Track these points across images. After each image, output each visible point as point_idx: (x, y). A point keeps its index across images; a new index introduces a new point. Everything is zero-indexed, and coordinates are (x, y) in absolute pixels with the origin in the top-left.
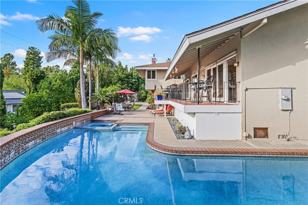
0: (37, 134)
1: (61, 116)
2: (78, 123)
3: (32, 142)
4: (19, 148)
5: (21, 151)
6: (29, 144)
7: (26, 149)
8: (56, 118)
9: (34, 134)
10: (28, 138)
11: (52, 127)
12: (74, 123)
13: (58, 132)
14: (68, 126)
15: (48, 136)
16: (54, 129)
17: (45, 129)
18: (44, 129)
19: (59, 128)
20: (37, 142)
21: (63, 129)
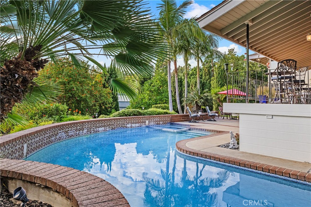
0: (107, 123)
1: (135, 113)
2: (152, 123)
3: (102, 128)
4: (91, 129)
5: (92, 132)
6: (99, 129)
7: (96, 132)
8: (130, 114)
9: (104, 122)
10: (99, 124)
11: (122, 121)
12: (147, 122)
13: (128, 126)
14: (139, 124)
15: (117, 127)
16: (124, 123)
17: (115, 120)
18: (113, 121)
19: (129, 123)
20: (107, 129)
21: (133, 125)
